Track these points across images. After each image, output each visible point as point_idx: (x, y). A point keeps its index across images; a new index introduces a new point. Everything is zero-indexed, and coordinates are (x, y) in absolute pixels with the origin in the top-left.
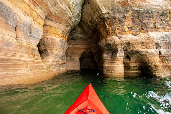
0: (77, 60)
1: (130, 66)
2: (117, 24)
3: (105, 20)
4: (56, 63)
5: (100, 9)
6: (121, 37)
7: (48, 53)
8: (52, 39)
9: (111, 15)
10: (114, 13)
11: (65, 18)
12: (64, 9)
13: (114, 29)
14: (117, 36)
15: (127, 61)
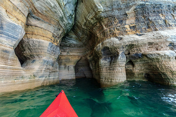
0: (72, 68)
1: (134, 74)
2: (116, 23)
3: (101, 20)
4: (45, 71)
5: (96, 7)
6: (121, 39)
7: (35, 59)
8: (39, 42)
9: (110, 13)
10: (113, 10)
11: (55, 17)
12: (53, 5)
13: (112, 29)
14: (116, 37)
15: (130, 67)
